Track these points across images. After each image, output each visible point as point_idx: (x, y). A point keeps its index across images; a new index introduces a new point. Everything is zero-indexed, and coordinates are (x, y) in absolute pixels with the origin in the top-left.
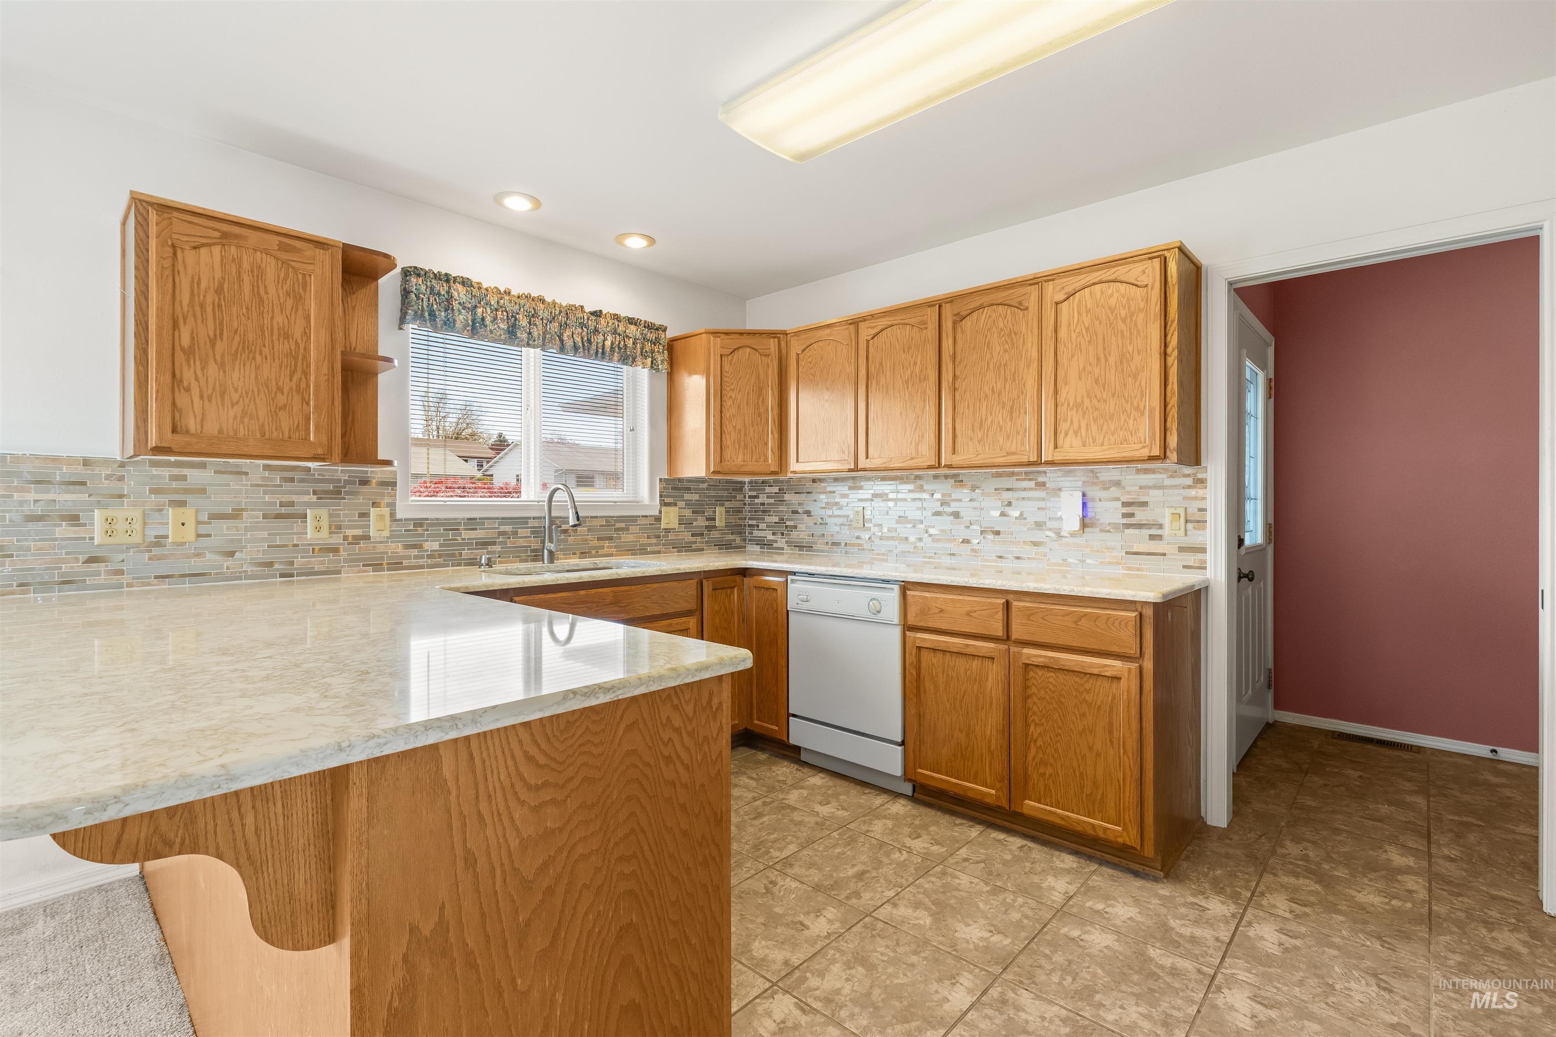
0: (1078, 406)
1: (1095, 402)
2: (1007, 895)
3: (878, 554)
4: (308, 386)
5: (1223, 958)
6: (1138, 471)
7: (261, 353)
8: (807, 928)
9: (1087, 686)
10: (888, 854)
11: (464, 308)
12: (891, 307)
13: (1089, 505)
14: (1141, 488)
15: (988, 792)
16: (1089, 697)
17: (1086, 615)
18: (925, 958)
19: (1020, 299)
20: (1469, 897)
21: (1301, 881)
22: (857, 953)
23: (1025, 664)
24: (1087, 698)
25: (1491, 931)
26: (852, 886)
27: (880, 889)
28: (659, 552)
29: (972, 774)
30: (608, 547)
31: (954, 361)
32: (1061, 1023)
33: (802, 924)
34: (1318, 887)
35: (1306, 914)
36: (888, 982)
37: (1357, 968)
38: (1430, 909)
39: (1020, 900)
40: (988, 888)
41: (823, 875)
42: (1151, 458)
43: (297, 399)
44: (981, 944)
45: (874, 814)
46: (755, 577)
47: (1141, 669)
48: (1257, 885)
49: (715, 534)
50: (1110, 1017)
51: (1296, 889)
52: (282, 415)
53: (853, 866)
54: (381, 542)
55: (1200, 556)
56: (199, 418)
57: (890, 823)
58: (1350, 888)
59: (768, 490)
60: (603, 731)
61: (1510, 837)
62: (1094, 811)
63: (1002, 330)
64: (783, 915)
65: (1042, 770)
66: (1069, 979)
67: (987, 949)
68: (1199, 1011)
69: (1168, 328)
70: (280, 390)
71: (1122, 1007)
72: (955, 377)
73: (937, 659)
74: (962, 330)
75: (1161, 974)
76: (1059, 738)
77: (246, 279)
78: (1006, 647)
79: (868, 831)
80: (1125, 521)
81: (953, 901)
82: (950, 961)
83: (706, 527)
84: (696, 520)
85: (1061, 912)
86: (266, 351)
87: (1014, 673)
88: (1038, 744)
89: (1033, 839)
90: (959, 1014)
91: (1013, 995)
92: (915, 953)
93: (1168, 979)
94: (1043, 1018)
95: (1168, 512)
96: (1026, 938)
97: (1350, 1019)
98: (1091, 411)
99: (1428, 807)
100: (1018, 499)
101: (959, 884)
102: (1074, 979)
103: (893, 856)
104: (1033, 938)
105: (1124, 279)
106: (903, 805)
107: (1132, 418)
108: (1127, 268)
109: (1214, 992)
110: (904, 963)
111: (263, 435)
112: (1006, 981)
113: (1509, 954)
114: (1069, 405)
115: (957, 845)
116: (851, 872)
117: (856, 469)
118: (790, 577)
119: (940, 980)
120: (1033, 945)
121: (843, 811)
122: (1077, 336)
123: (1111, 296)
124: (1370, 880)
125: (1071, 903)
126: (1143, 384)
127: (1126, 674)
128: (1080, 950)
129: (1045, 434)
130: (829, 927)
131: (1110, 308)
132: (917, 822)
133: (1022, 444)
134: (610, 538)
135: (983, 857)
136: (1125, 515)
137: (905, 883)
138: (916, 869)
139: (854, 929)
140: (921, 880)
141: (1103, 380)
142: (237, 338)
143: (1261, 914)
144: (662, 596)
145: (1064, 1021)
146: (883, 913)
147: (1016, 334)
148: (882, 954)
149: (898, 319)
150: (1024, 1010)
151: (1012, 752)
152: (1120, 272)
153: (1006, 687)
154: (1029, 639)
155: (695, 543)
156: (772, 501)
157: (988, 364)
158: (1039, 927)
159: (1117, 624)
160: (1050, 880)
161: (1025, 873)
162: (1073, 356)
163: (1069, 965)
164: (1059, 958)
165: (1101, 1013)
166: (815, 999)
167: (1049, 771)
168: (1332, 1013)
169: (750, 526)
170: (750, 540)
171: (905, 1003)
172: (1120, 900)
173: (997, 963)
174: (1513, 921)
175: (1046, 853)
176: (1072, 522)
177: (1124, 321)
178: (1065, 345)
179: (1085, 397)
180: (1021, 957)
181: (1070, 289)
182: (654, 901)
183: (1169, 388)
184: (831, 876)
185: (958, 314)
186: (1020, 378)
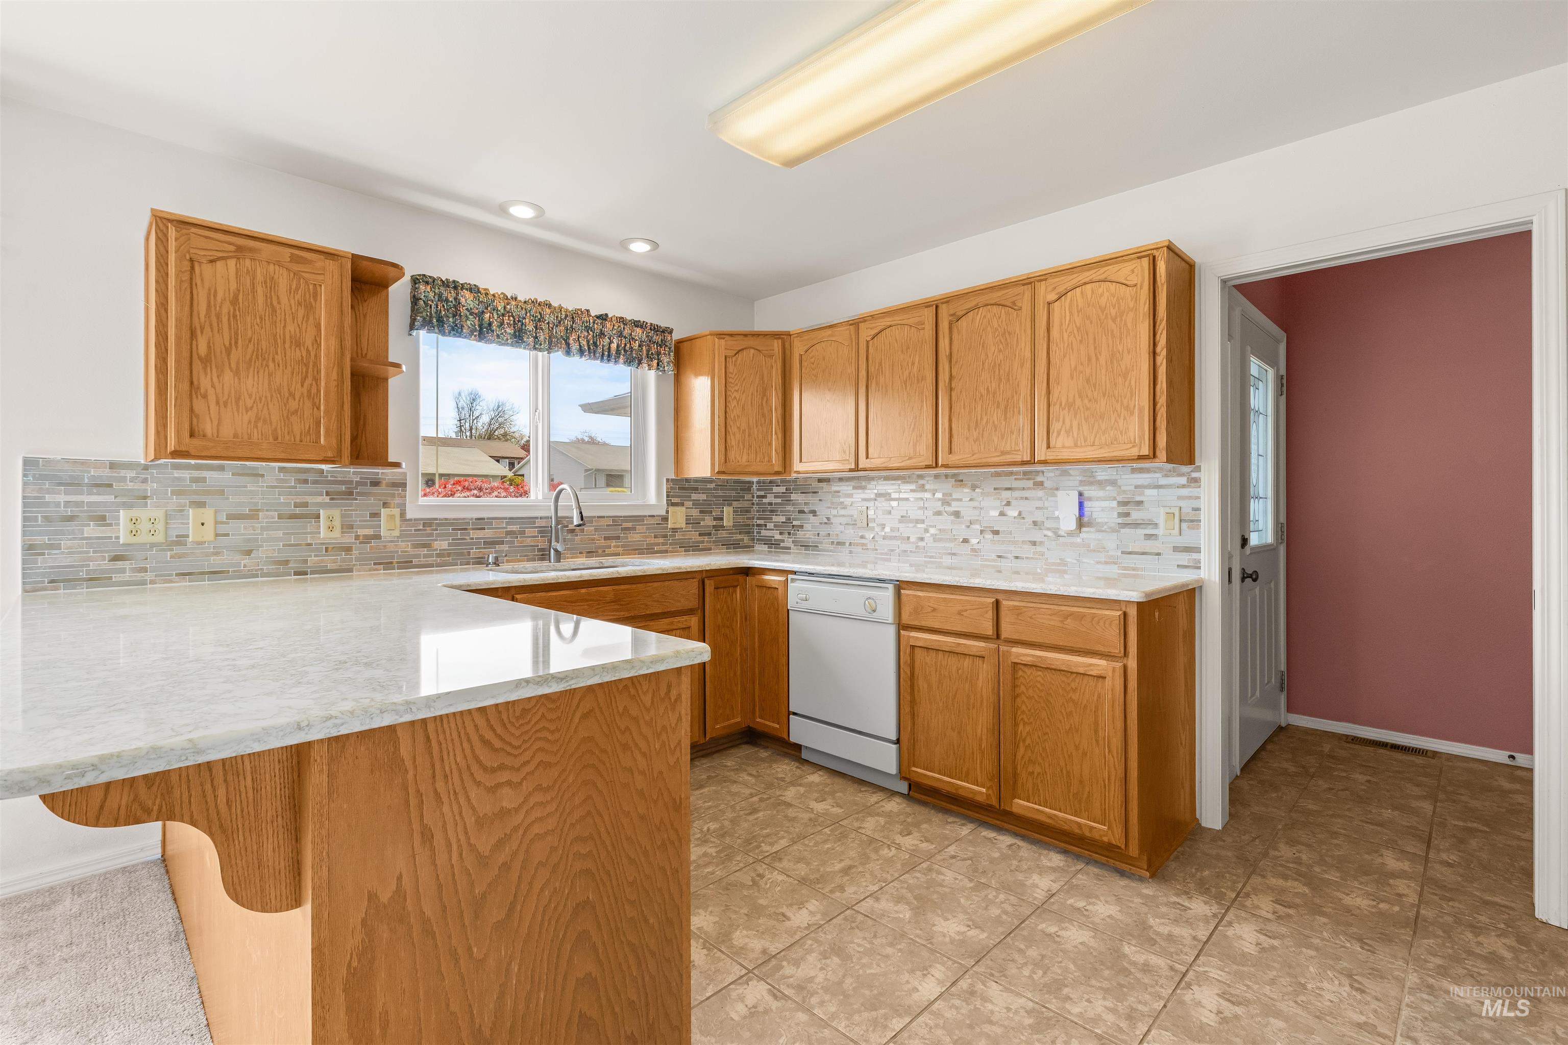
1: (1086, 401)
2: (989, 891)
3: (882, 554)
4: (319, 391)
5: (1198, 956)
6: (1134, 471)
7: (274, 360)
8: (789, 919)
9: (1073, 685)
10: (876, 850)
11: (471, 314)
12: (890, 308)
13: (1087, 504)
14: (1136, 487)
15: (979, 790)
16: (1075, 697)
17: (1071, 614)
18: (900, 950)
19: (1015, 299)
20: (1460, 902)
21: (1289, 883)
22: (834, 944)
23: (1015, 663)
24: (1073, 697)
25: (1477, 935)
26: (838, 880)
27: (864, 884)
28: (666, 552)
29: (964, 773)
30: (615, 547)
31: (950, 362)
32: (1026, 1014)
33: (784, 915)
34: (1306, 890)
35: (1289, 916)
36: (861, 972)
37: (1333, 968)
38: (1418, 912)
39: (1002, 897)
40: (972, 885)
41: (810, 870)
42: (1141, 458)
43: (308, 404)
44: (957, 938)
45: (868, 811)
46: (758, 577)
47: (1125, 668)
48: (1244, 886)
49: (723, 534)
50: (1076, 1010)
51: (1283, 891)
52: (294, 419)
53: (841, 860)
54: (392, 542)
55: (1195, 556)
56: (215, 423)
57: (882, 820)
58: (1338, 891)
59: (775, 489)
60: (559, 718)
61: (1514, 843)
62: (1081, 810)
63: (996, 329)
64: (766, 907)
65: (1030, 769)
66: (1040, 973)
67: (962, 942)
68: (1165, 1006)
69: (1157, 327)
70: (292, 395)
71: (1088, 1001)
72: (951, 377)
73: (930, 658)
74: (958, 330)
75: (1133, 970)
76: (1047, 736)
77: (260, 290)
78: (996, 646)
79: (860, 828)
80: (1120, 521)
81: (935, 896)
82: (925, 953)
83: (714, 526)
84: (704, 520)
85: (1041, 909)
86: (279, 358)
87: (1003, 672)
88: (1027, 743)
89: (1024, 838)
90: (926, 1004)
91: (982, 987)
92: (891, 945)
93: (1139, 975)
94: (1008, 1009)
95: (1162, 511)
96: (1002, 933)
97: (1318, 1017)
98: (1082, 410)
99: (1434, 812)
100: (1016, 499)
101: (944, 880)
102: (1045, 973)
103: (881, 852)
104: (1010, 933)
105: (1113, 279)
106: (898, 803)
107: (1122, 418)
108: (1117, 267)
109: (1183, 989)
110: (879, 954)
111: (276, 439)
112: (977, 973)
113: (1492, 959)
114: (1060, 405)
115: (946, 843)
116: (838, 867)
117: (857, 469)
118: (790, 577)
119: (912, 971)
120: (1009, 939)
121: (838, 809)
122: (1069, 336)
123: (1102, 295)
124: (1361, 883)
125: (1052, 900)
126: (1133, 383)
127: (1110, 674)
128: (1055, 946)
129: (1038, 434)
130: (810, 919)
131: (1100, 307)
132: (909, 820)
133: (1017, 444)
134: (618, 538)
135: (970, 854)
136: (1121, 515)
137: (889, 878)
138: (903, 865)
139: (834, 921)
140: (907, 876)
141: (1094, 378)
142: (251, 346)
143: (1243, 914)
144: (663, 595)
145: (1029, 1012)
146: (864, 907)
147: (1009, 333)
148: (859, 945)
149: (897, 319)
150: (991, 1002)
151: (1002, 750)
152: (1110, 271)
153: (996, 685)
154: (1018, 638)
155: (703, 542)
156: (779, 500)
157: (983, 364)
158: (1017, 923)
159: (1101, 624)
160: (1035, 878)
161: (1011, 871)
162: (1065, 356)
163: (1042, 960)
164: (1033, 953)
165: (1067, 1006)
166: (788, 986)
167: (1038, 769)
168: (1299, 1011)
169: (758, 525)
170: (758, 540)
171: (875, 992)
172: (1102, 898)
173: (970, 956)
174: (1503, 926)
175: (1034, 852)
176: (1069, 522)
177: (1114, 320)
178: (1057, 344)
179: (1077, 396)
180: (995, 950)
181: (1061, 289)
182: (611, 881)
183: (1158, 387)
184: (818, 870)
185: (953, 315)
186: (1014, 378)
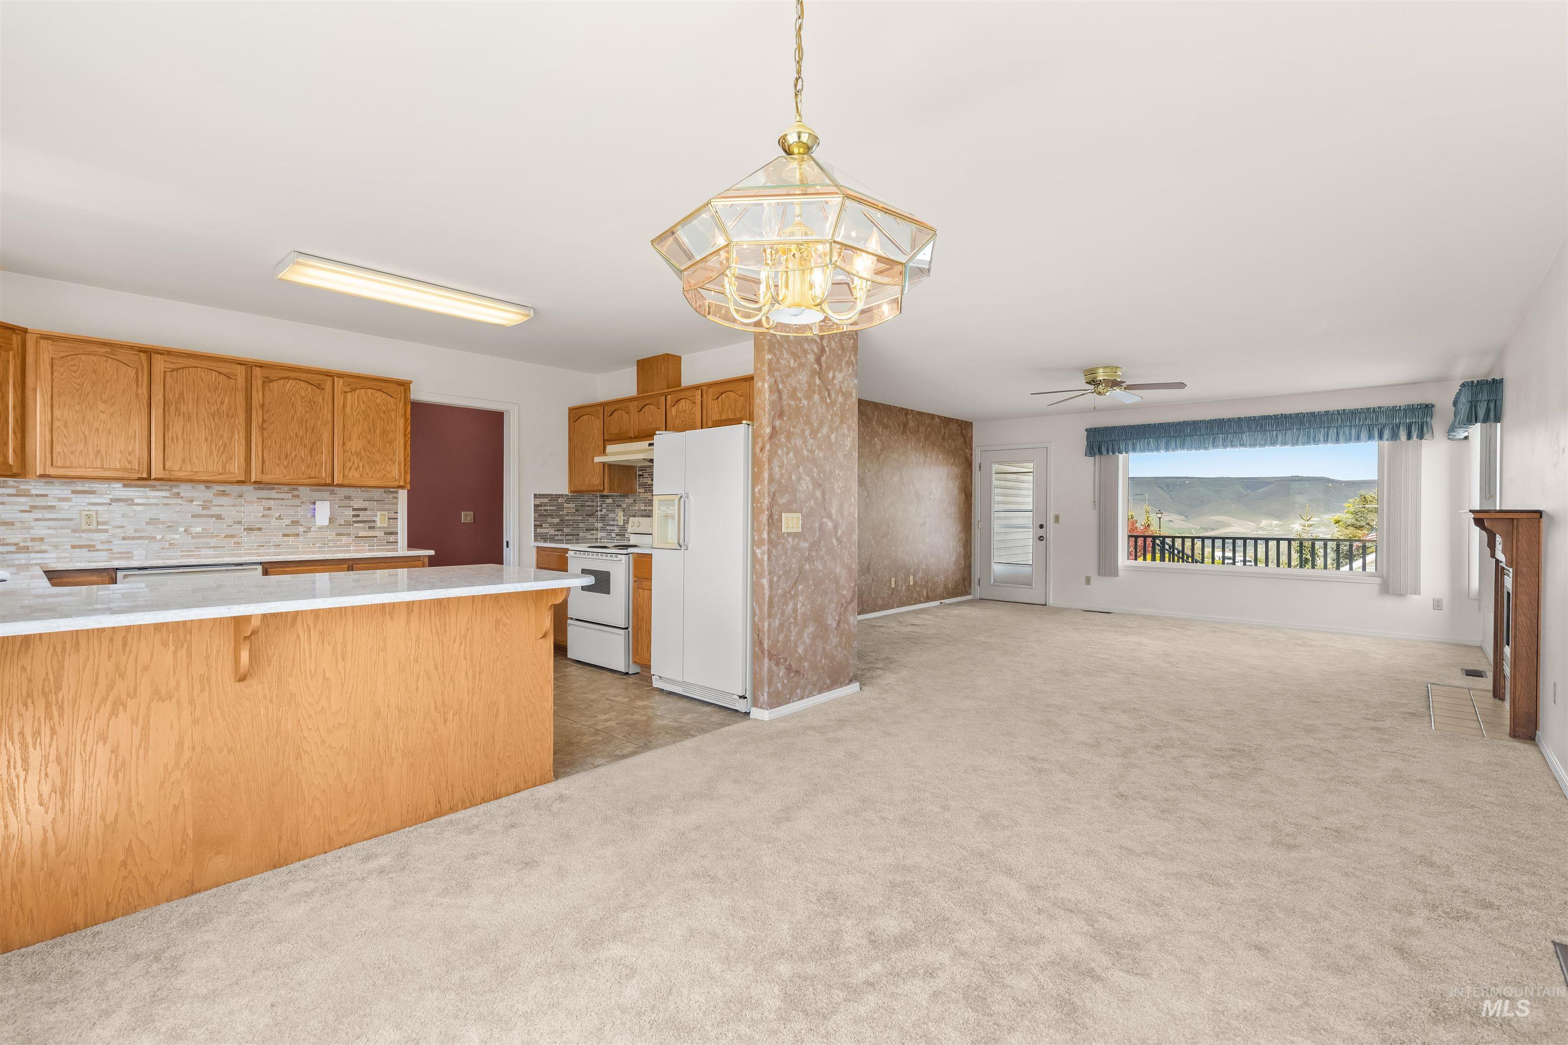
0: (358, 454)
1: (368, 453)
6: (371, 492)
13: (334, 510)
14: (363, 500)
19: (317, 381)
31: (263, 409)
42: (398, 487)
55: (395, 536)
63: (304, 397)
69: (406, 422)
72: (266, 421)
74: (270, 389)
80: (354, 519)
95: (379, 514)
98: (365, 458)
100: (277, 506)
107: (389, 465)
108: (386, 385)
114: (352, 452)
122: (359, 416)
123: (377, 397)
126: (394, 447)
129: (336, 468)
131: (378, 405)
133: (319, 472)
136: (354, 516)
141: (373, 442)
147: (316, 403)
152: (382, 386)
157: (294, 417)
177: (384, 413)
178: (349, 418)
179: (362, 450)
181: (352, 386)
183: (407, 452)
185: (267, 378)
186: (318, 431)
